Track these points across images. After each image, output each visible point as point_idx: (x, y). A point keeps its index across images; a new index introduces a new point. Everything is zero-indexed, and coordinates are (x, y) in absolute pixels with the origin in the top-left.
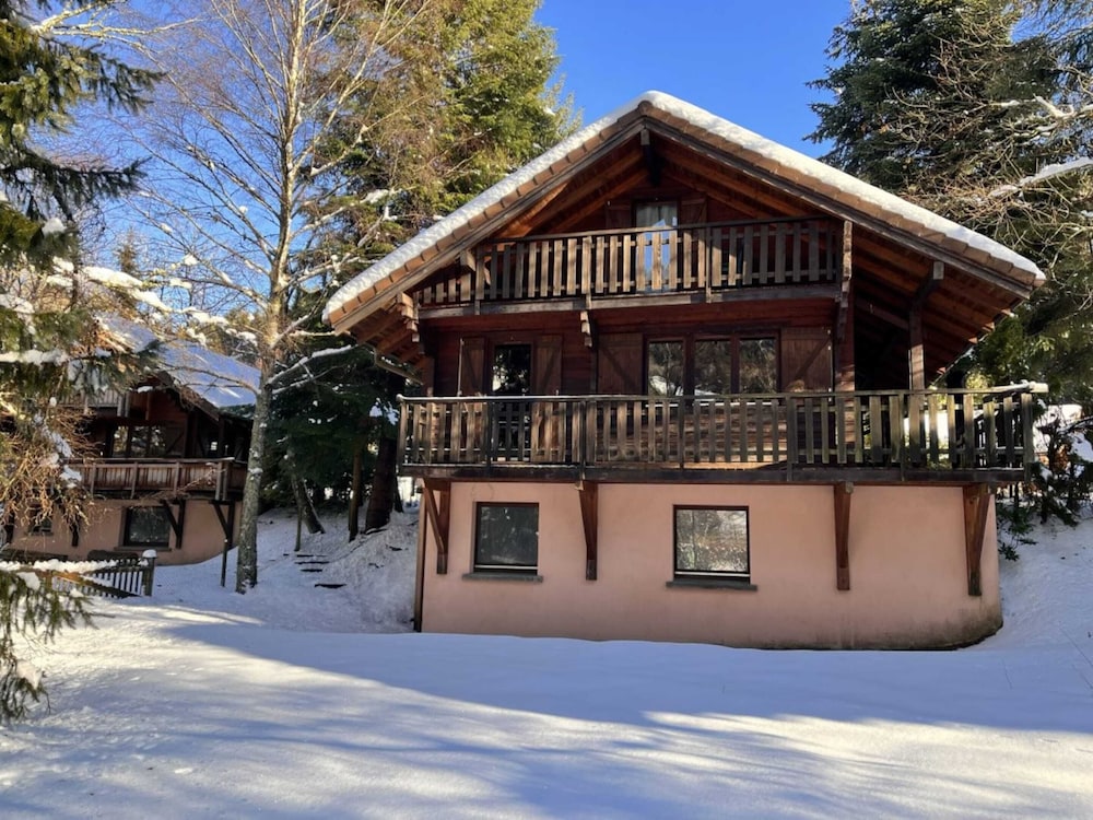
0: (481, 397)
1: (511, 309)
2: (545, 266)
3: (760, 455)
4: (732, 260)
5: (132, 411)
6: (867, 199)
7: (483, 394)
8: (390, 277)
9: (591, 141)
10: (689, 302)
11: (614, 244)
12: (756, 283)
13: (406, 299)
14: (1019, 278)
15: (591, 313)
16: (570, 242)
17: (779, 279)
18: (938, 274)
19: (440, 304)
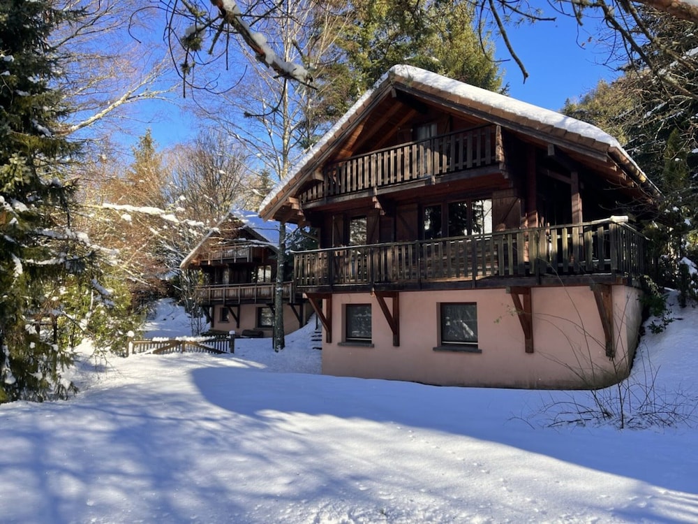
0: (343, 247)
1: (341, 199)
2: (354, 174)
3: (484, 270)
4: (445, 157)
5: (254, 258)
6: (508, 110)
7: (344, 245)
8: (283, 190)
9: (367, 100)
10: (424, 185)
11: (386, 156)
12: (457, 170)
13: (291, 200)
14: (598, 149)
15: (378, 197)
16: (365, 158)
17: (469, 166)
18: (551, 152)
19: (310, 200)
